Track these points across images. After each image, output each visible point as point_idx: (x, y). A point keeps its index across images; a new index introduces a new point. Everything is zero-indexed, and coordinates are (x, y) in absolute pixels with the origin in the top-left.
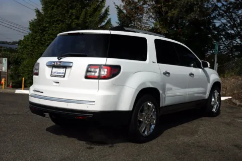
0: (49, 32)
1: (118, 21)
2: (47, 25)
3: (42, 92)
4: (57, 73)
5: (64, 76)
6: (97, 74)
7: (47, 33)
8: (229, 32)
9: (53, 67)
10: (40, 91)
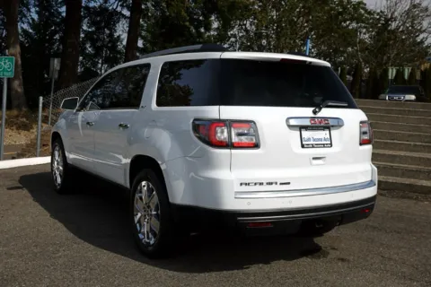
5: (331, 145)
9: (301, 128)
10: (276, 183)
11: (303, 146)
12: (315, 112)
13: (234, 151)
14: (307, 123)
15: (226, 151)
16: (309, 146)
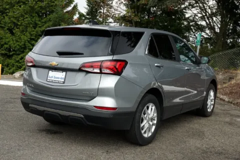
0: (10, 14)
1: (87, 7)
2: (7, 7)
7: (7, 15)
8: (199, 23)
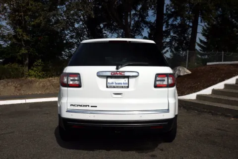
3: (96, 107)
4: (116, 84)
5: (128, 87)
6: (165, 83)
9: (108, 77)
10: (89, 106)
11: (107, 87)
12: (117, 69)
13: (69, 89)
14: (109, 74)
15: (66, 88)
16: (111, 87)
